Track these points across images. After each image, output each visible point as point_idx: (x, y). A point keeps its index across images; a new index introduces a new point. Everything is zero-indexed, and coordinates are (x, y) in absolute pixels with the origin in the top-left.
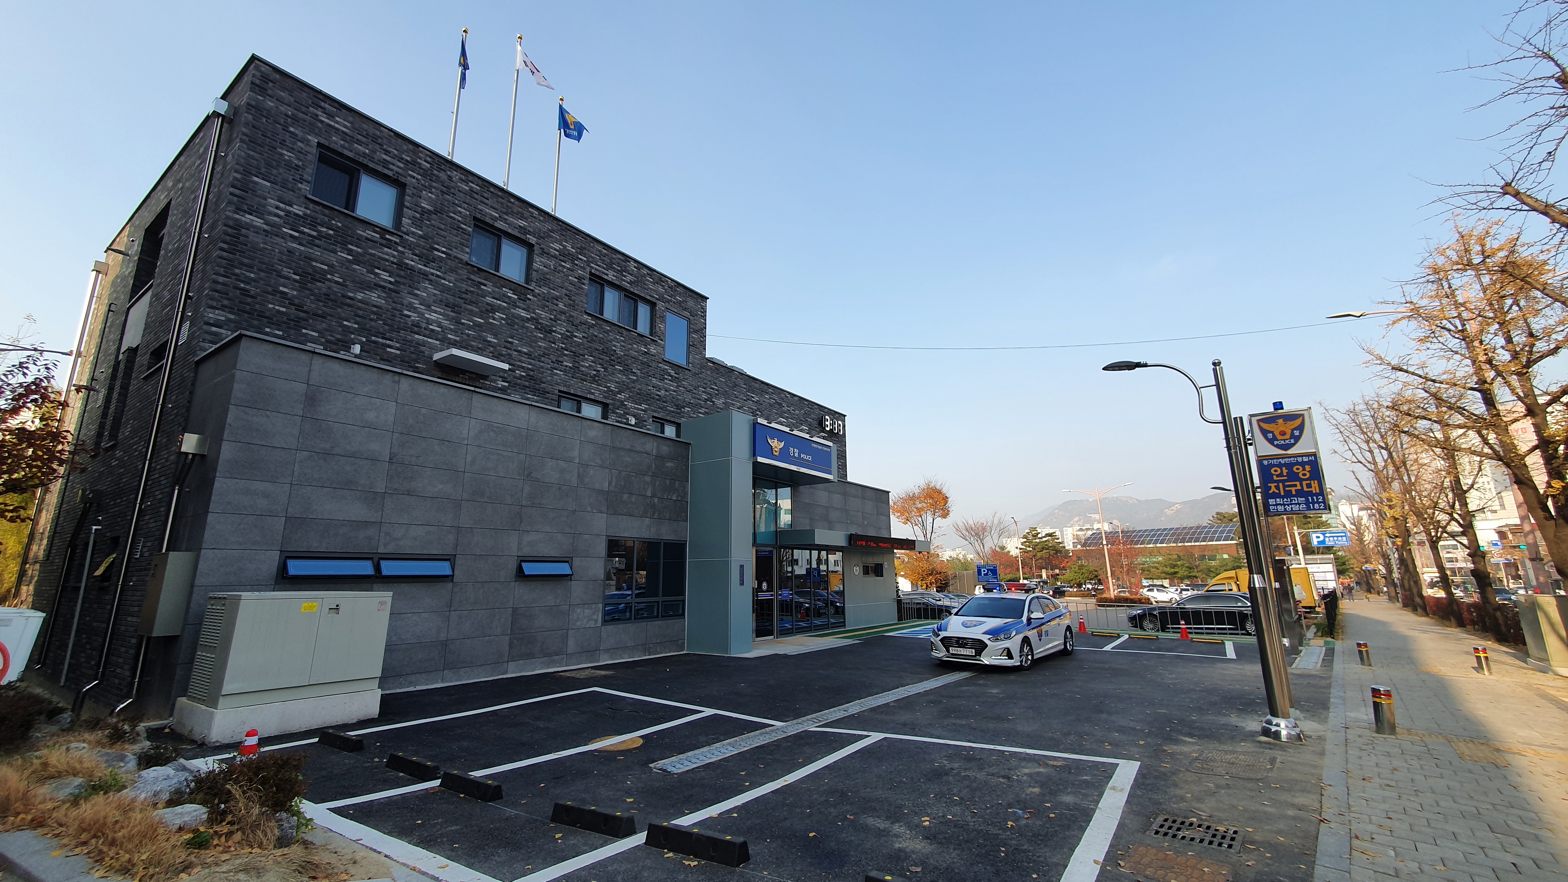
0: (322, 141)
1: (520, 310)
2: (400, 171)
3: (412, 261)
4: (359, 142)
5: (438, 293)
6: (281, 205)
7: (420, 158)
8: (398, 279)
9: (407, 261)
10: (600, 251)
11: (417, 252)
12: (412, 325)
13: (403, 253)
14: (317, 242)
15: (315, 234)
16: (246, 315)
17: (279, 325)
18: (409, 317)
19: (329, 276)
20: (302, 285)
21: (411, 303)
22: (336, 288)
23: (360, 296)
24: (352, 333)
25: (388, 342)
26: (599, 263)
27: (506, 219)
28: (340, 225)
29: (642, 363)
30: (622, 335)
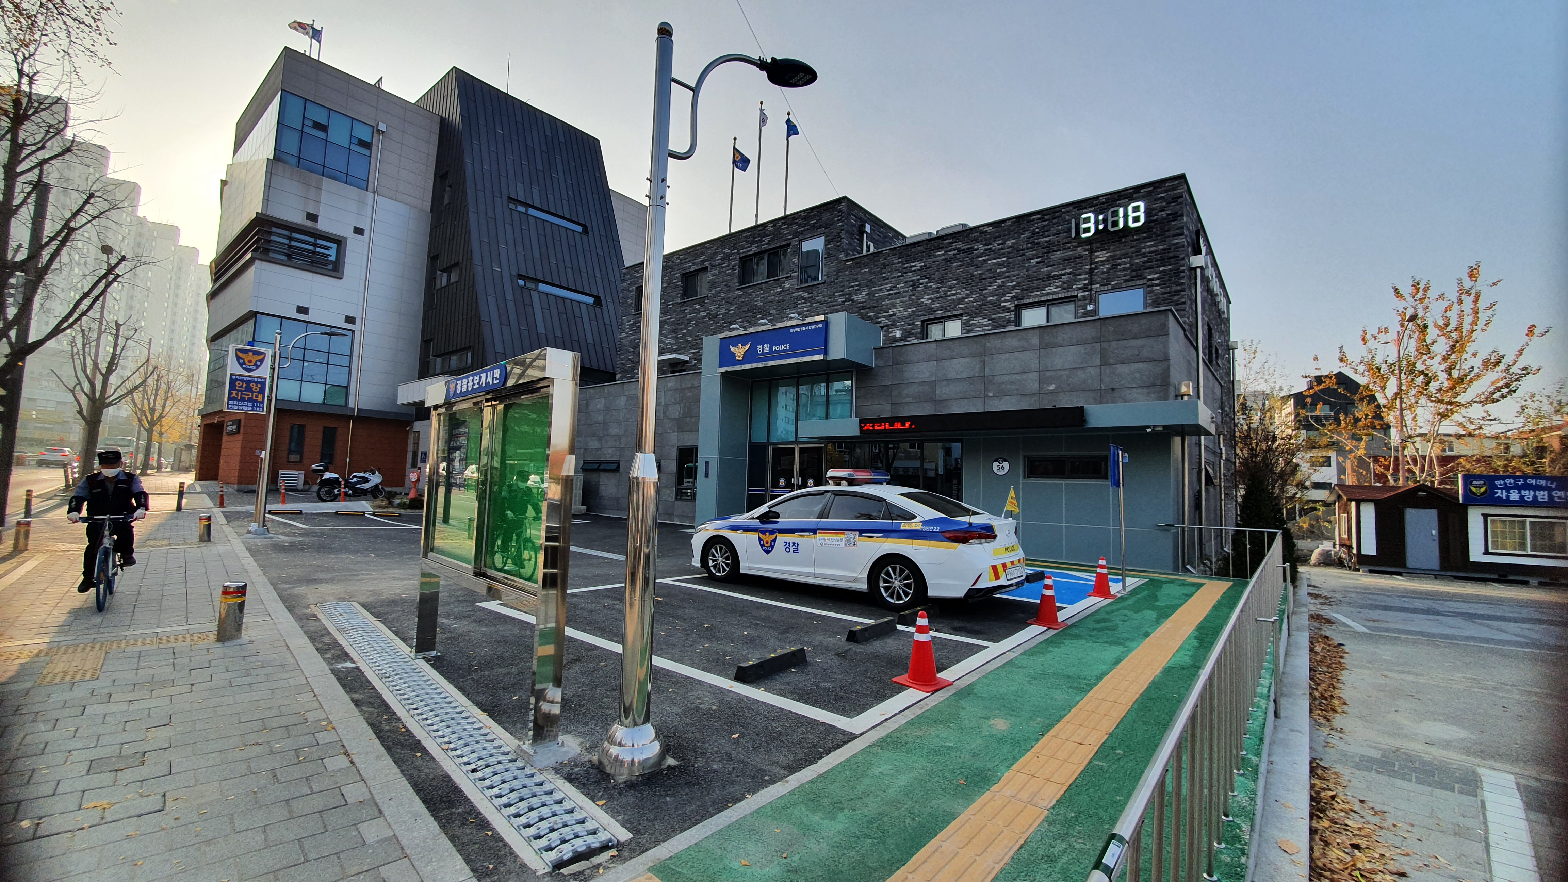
1: (702, 313)
5: (670, 327)
14: (636, 331)
17: (629, 372)
27: (695, 263)
29: (778, 302)
30: (762, 289)
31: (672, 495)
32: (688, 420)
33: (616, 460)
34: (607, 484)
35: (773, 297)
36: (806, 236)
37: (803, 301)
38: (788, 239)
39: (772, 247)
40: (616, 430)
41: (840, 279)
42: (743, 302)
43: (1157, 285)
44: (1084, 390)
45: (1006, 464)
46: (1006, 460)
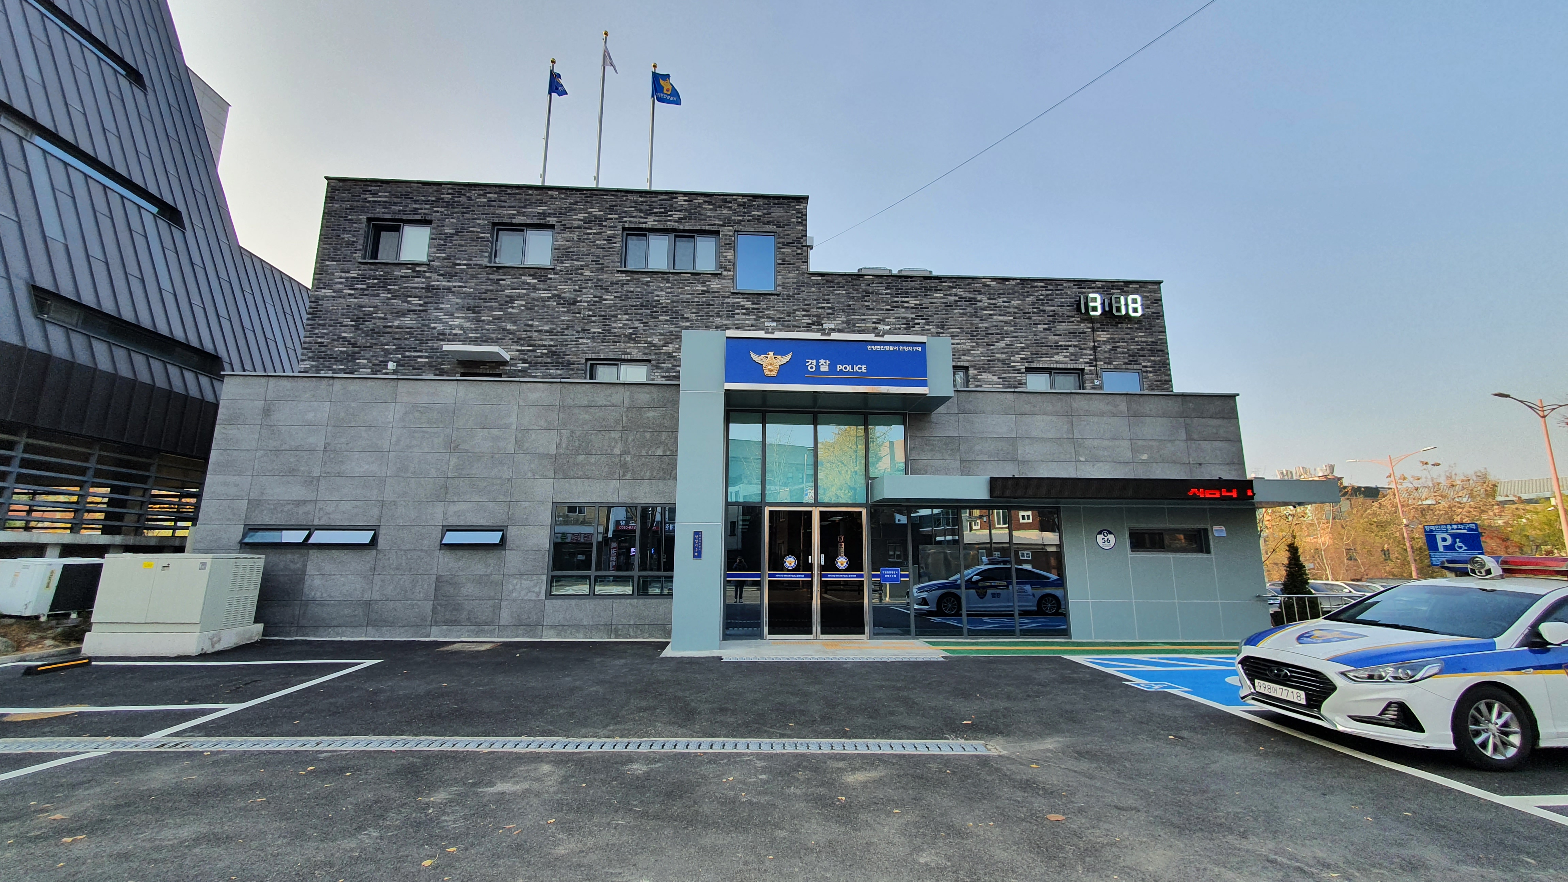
0: (370, 215)
1: (540, 292)
2: (426, 212)
3: (438, 281)
4: (395, 204)
5: (461, 301)
6: (343, 274)
7: (443, 194)
8: (426, 300)
9: (433, 283)
10: (635, 201)
11: (442, 272)
12: (438, 334)
13: (430, 277)
14: (366, 292)
15: (364, 287)
16: (322, 360)
17: (341, 361)
18: (435, 328)
19: (374, 315)
20: (357, 328)
21: (437, 317)
22: (380, 323)
23: (396, 323)
24: (391, 354)
25: (418, 354)
26: (634, 215)
27: (524, 212)
28: (382, 273)
29: (698, 304)
30: (668, 281)
31: (537, 589)
32: (581, 458)
33: (366, 524)
34: (333, 573)
35: (689, 296)
36: (746, 229)
37: (744, 311)
38: (715, 225)
39: (687, 228)
40: (367, 467)
41: (803, 295)
42: (632, 292)
43: (1150, 372)
44: (1174, 462)
45: (1111, 537)
46: (1111, 533)
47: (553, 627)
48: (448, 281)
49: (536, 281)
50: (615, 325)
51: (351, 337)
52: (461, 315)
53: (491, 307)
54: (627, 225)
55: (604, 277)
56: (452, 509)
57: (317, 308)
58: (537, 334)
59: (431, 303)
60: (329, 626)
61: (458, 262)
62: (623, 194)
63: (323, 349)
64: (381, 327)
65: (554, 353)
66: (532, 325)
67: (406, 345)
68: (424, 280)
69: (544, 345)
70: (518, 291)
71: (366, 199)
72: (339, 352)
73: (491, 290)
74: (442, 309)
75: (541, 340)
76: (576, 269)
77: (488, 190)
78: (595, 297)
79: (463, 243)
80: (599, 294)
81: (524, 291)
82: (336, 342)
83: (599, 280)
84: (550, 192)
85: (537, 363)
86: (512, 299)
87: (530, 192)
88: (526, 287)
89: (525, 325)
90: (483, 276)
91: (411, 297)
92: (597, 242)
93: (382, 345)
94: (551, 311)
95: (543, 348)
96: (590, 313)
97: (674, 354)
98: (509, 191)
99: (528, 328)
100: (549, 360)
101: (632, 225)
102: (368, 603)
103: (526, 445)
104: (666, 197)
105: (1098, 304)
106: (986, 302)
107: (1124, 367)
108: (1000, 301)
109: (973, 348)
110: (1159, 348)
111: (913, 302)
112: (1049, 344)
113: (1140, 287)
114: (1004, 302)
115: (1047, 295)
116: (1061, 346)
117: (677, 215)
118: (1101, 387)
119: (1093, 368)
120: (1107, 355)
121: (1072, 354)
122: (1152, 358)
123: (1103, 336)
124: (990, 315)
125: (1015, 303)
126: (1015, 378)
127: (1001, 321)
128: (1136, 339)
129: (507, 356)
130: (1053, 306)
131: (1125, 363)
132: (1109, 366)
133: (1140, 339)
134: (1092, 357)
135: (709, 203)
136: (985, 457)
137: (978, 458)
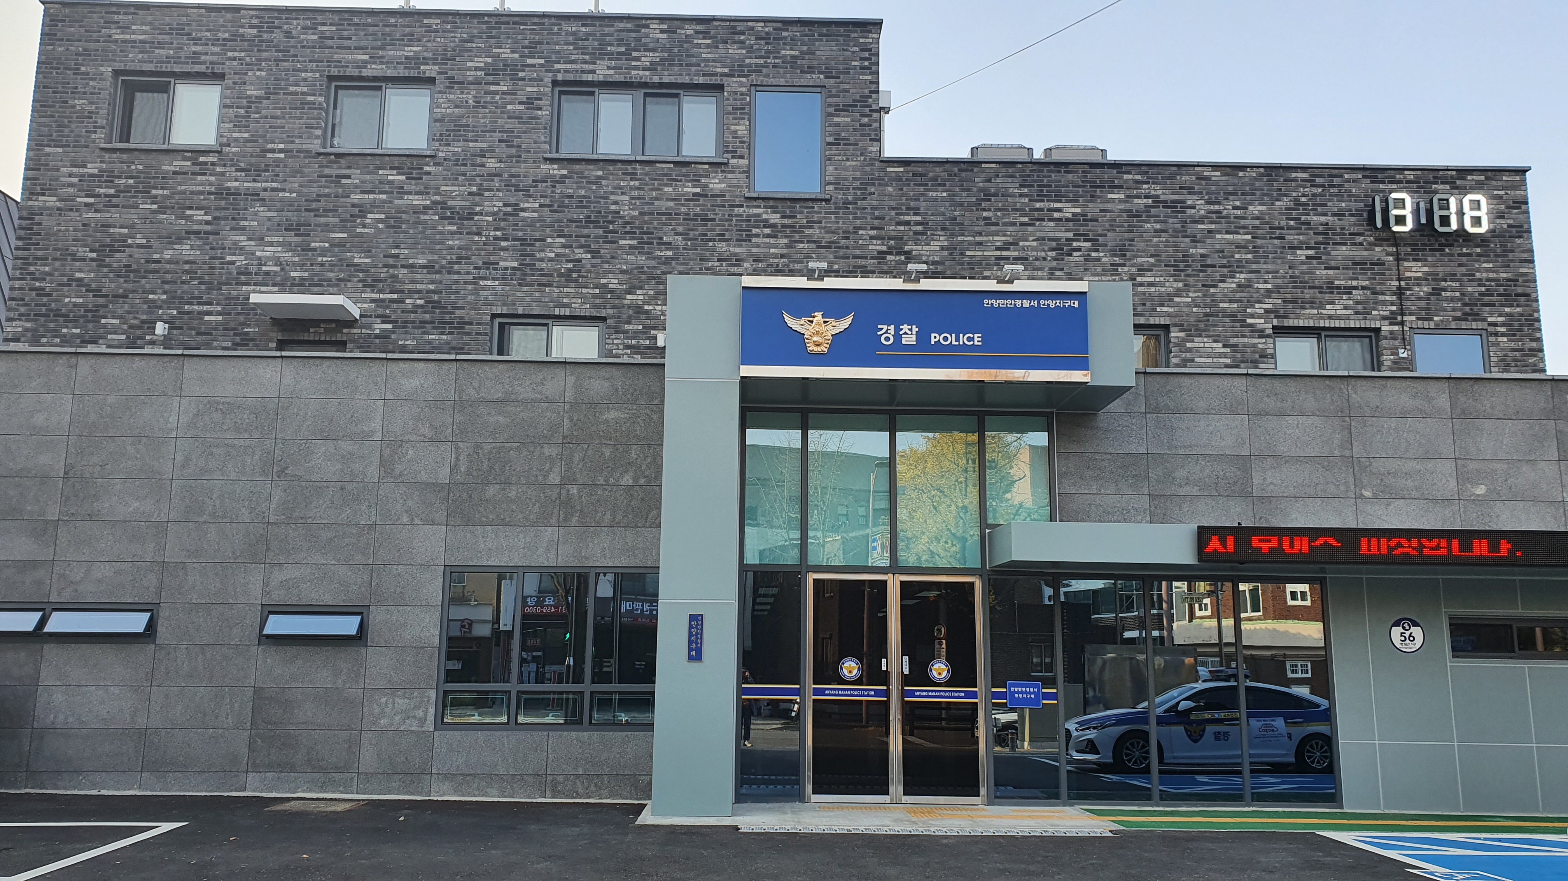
0: (119, 66)
1: (411, 197)
2: (215, 58)
3: (236, 180)
4: (161, 45)
5: (275, 214)
6: (75, 170)
7: (243, 27)
8: (217, 214)
9: (229, 184)
10: (574, 34)
11: (242, 165)
12: (238, 273)
13: (223, 174)
14: (115, 201)
15: (112, 191)
16: (42, 319)
17: (76, 321)
18: (233, 263)
19: (130, 241)
20: (100, 262)
21: (235, 243)
22: (138, 253)
23: (167, 255)
24: (160, 308)
25: (205, 308)
26: (573, 57)
27: (383, 57)
28: (140, 167)
29: (687, 218)
30: (633, 176)
31: (420, 713)
32: (491, 490)
33: (137, 600)
34: (83, 683)
35: (671, 204)
36: (772, 81)
37: (767, 231)
38: (715, 74)
39: (666, 80)
40: (137, 504)
41: (873, 201)
42: (571, 197)
43: (1503, 335)
44: (1535, 500)
45: (1417, 632)
46: (1416, 624)
47: (447, 777)
48: (254, 181)
49: (403, 178)
50: (543, 255)
51: (92, 280)
52: (276, 239)
53: (327, 225)
54: (560, 77)
55: (521, 169)
56: (278, 576)
57: (31, 229)
58: (405, 270)
59: (226, 218)
60: (79, 772)
61: (270, 146)
62: (553, 20)
63: (45, 299)
64: (143, 261)
65: (436, 305)
66: (397, 256)
67: (183, 292)
68: (212, 178)
69: (419, 292)
70: (371, 196)
71: (110, 36)
72: (71, 306)
73: (327, 195)
74: (244, 229)
75: (413, 282)
76: (472, 155)
77: (320, 18)
78: (505, 205)
79: (279, 112)
80: (512, 200)
81: (384, 197)
82: (66, 289)
83: (512, 176)
84: (426, 21)
85: (406, 322)
86: (362, 210)
87: (392, 21)
88: (387, 188)
89: (385, 256)
90: (313, 170)
91: (191, 208)
92: (509, 107)
93: (144, 292)
94: (429, 232)
95: (417, 296)
96: (498, 233)
97: (646, 307)
98: (356, 20)
99: (391, 261)
100: (427, 317)
101: (570, 77)
102: (143, 734)
103: (398, 469)
104: (629, 26)
105: (1407, 212)
106: (1201, 207)
107: (1453, 325)
108: (1228, 207)
109: (1178, 293)
110: (1520, 290)
111: (1069, 210)
112: (1317, 283)
113: (1487, 178)
114: (1235, 208)
115: (1314, 195)
116: (1338, 287)
117: (648, 58)
118: (1409, 364)
119: (1396, 328)
120: (1423, 304)
121: (1357, 303)
122: (1507, 310)
123: (1415, 269)
124: (1210, 232)
125: (1255, 209)
126: (1254, 345)
127: (1230, 243)
128: (1478, 275)
129: (355, 311)
130: (1325, 215)
131: (1456, 319)
132: (1426, 324)
133: (1485, 275)
134: (1394, 308)
135: (705, 34)
136: (1195, 491)
137: (1182, 492)
